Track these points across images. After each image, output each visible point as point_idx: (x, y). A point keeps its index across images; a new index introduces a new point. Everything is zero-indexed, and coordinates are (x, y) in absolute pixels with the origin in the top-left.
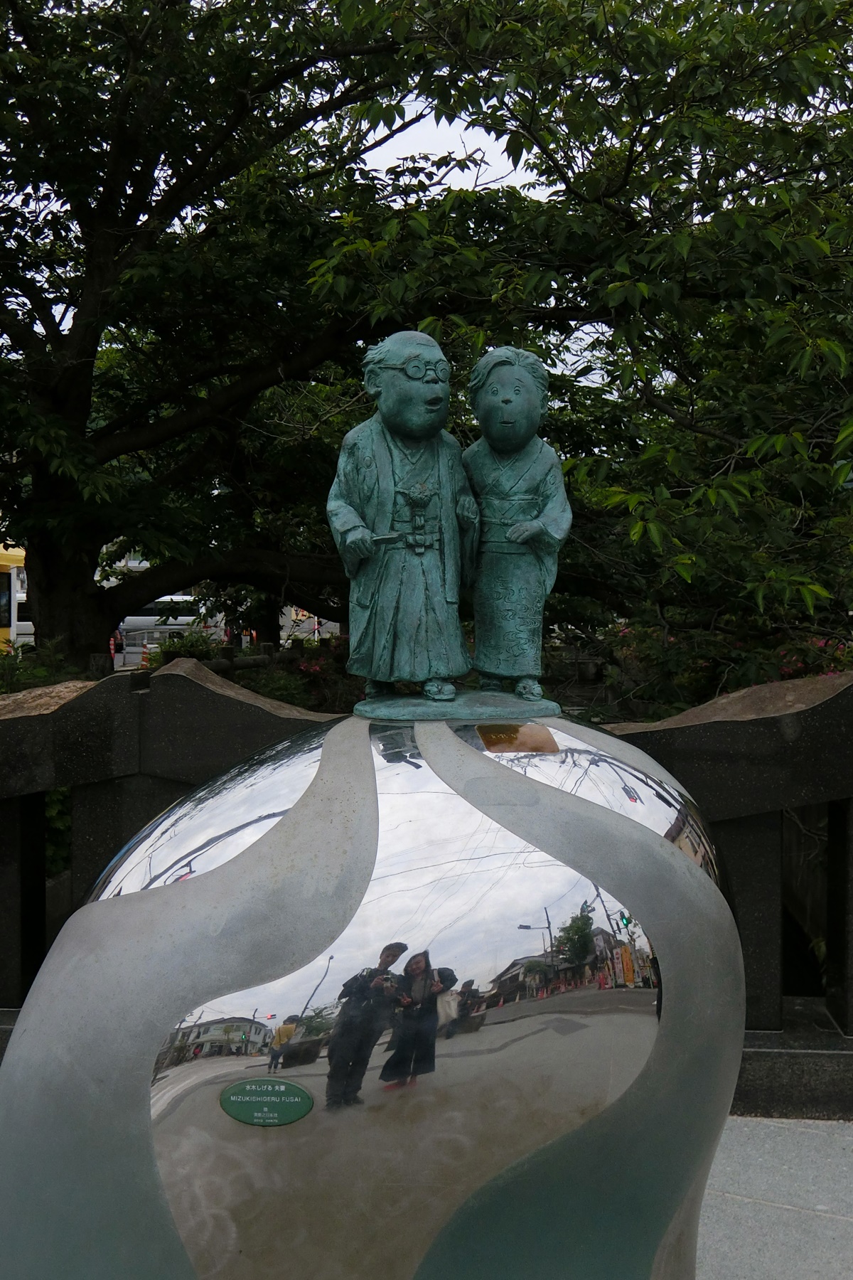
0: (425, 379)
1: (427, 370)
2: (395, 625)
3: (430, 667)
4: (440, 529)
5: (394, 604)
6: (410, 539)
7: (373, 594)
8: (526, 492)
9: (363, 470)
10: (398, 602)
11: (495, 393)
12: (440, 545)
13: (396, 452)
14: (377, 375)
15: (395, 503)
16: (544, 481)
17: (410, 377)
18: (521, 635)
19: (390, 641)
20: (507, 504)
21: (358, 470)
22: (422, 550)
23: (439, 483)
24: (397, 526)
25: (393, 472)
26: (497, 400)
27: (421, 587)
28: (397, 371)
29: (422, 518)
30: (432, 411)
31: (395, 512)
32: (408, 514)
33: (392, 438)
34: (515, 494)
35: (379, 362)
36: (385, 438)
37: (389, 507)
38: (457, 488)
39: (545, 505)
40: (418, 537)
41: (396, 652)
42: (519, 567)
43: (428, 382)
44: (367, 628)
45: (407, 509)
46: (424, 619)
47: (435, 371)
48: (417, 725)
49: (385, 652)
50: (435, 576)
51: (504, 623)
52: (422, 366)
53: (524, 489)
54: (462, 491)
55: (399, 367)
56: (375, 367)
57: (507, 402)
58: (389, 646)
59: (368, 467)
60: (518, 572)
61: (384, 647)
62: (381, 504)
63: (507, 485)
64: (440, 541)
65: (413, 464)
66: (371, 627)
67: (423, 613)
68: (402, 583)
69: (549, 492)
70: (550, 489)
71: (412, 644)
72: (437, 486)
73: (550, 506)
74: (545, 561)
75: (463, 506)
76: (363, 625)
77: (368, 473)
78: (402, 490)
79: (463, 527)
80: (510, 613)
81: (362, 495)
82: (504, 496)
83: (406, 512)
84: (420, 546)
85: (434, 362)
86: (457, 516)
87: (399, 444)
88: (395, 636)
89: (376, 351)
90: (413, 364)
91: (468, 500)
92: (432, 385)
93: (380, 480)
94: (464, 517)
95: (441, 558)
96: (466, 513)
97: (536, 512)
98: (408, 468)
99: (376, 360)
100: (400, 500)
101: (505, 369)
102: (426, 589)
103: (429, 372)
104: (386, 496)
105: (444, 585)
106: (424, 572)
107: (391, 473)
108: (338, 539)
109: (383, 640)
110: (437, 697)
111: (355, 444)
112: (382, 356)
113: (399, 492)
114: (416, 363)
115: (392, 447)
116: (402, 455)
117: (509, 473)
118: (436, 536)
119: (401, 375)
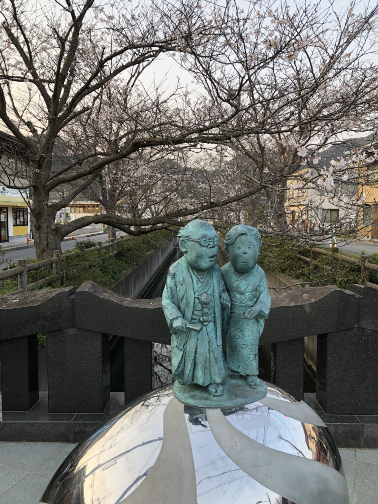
0: (209, 246)
1: (209, 242)
2: (195, 360)
3: (211, 378)
4: (214, 311)
5: (194, 350)
6: (201, 319)
7: (184, 344)
8: (252, 291)
9: (179, 286)
10: (196, 349)
11: (239, 248)
12: (214, 319)
13: (194, 278)
14: (185, 242)
15: (194, 302)
16: (259, 285)
17: (202, 246)
18: (250, 356)
19: (193, 367)
20: (243, 297)
21: (176, 286)
22: (206, 323)
23: (213, 290)
24: (196, 312)
25: (193, 288)
26: (240, 252)
27: (206, 341)
28: (195, 243)
29: (207, 309)
30: (212, 261)
31: (194, 306)
32: (200, 307)
33: (192, 270)
34: (247, 292)
35: (186, 237)
36: (189, 270)
37: (192, 304)
38: (221, 290)
39: (260, 296)
40: (205, 318)
41: (195, 372)
42: (248, 325)
43: (210, 248)
44: (181, 360)
45: (200, 305)
46: (208, 357)
47: (213, 242)
48: (207, 410)
49: (191, 372)
50: (213, 334)
51: (241, 350)
52: (208, 241)
53: (251, 290)
54: (223, 291)
55: (197, 241)
56: (185, 239)
57: (245, 253)
58: (192, 369)
59: (182, 285)
60: (248, 327)
61: (190, 370)
62: (188, 303)
63: (243, 288)
64: (214, 317)
65: (202, 283)
66: (183, 359)
67: (208, 354)
68: (198, 339)
69: (261, 290)
70: (262, 289)
71: (203, 369)
72: (212, 292)
73: (262, 296)
74: (260, 321)
75: (223, 299)
76: (180, 358)
77: (181, 288)
78: (197, 296)
79: (223, 308)
80: (245, 346)
81: (178, 297)
82: (242, 294)
83: (199, 307)
84: (206, 321)
85: (212, 238)
86: (221, 303)
87: (195, 273)
88: (195, 364)
89: (185, 231)
90: (203, 239)
91: (225, 295)
92: (212, 249)
93: (187, 291)
94: (224, 304)
95: (215, 325)
96: (225, 302)
97: (255, 300)
98: (200, 285)
99: (185, 235)
100: (197, 301)
101: (244, 237)
102: (209, 342)
103: (210, 243)
104: (190, 299)
105: (216, 339)
106: (208, 334)
107: (192, 288)
108: (169, 322)
109: (189, 367)
110: (215, 394)
111: (175, 274)
112: (188, 234)
113: (196, 297)
114: (205, 239)
115: (192, 275)
116: (197, 280)
117: (244, 282)
118: (212, 316)
119: (197, 244)
